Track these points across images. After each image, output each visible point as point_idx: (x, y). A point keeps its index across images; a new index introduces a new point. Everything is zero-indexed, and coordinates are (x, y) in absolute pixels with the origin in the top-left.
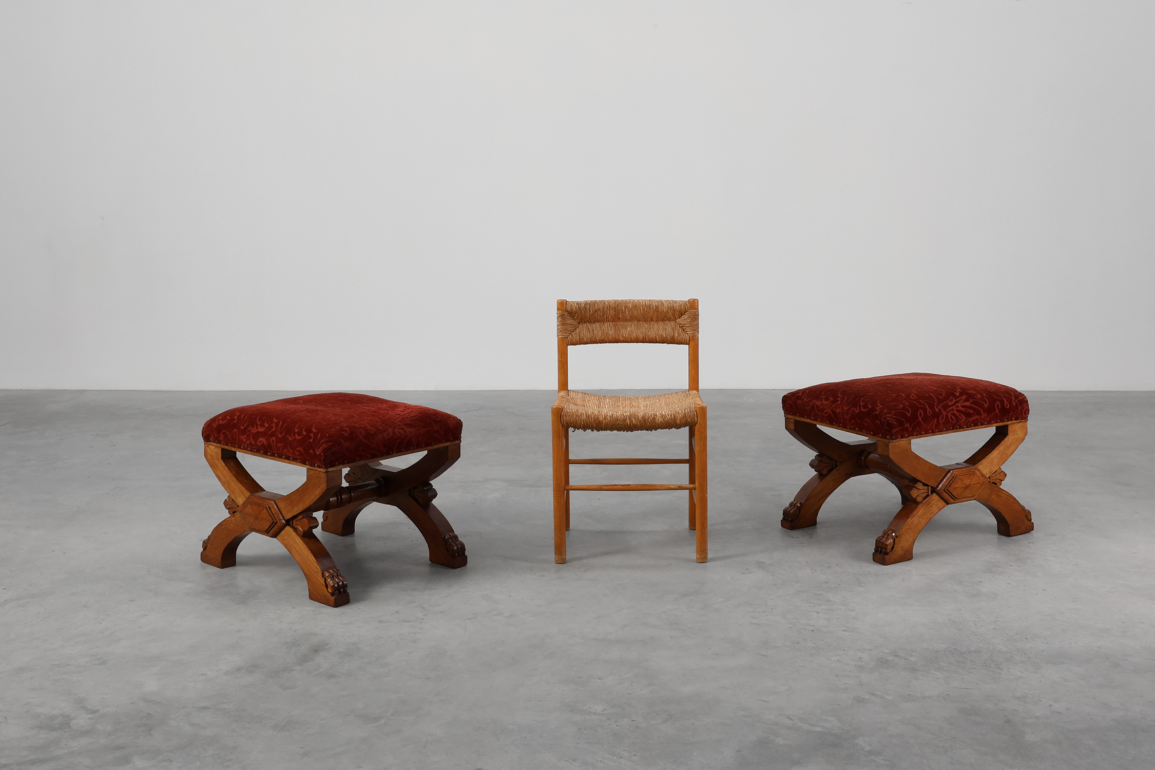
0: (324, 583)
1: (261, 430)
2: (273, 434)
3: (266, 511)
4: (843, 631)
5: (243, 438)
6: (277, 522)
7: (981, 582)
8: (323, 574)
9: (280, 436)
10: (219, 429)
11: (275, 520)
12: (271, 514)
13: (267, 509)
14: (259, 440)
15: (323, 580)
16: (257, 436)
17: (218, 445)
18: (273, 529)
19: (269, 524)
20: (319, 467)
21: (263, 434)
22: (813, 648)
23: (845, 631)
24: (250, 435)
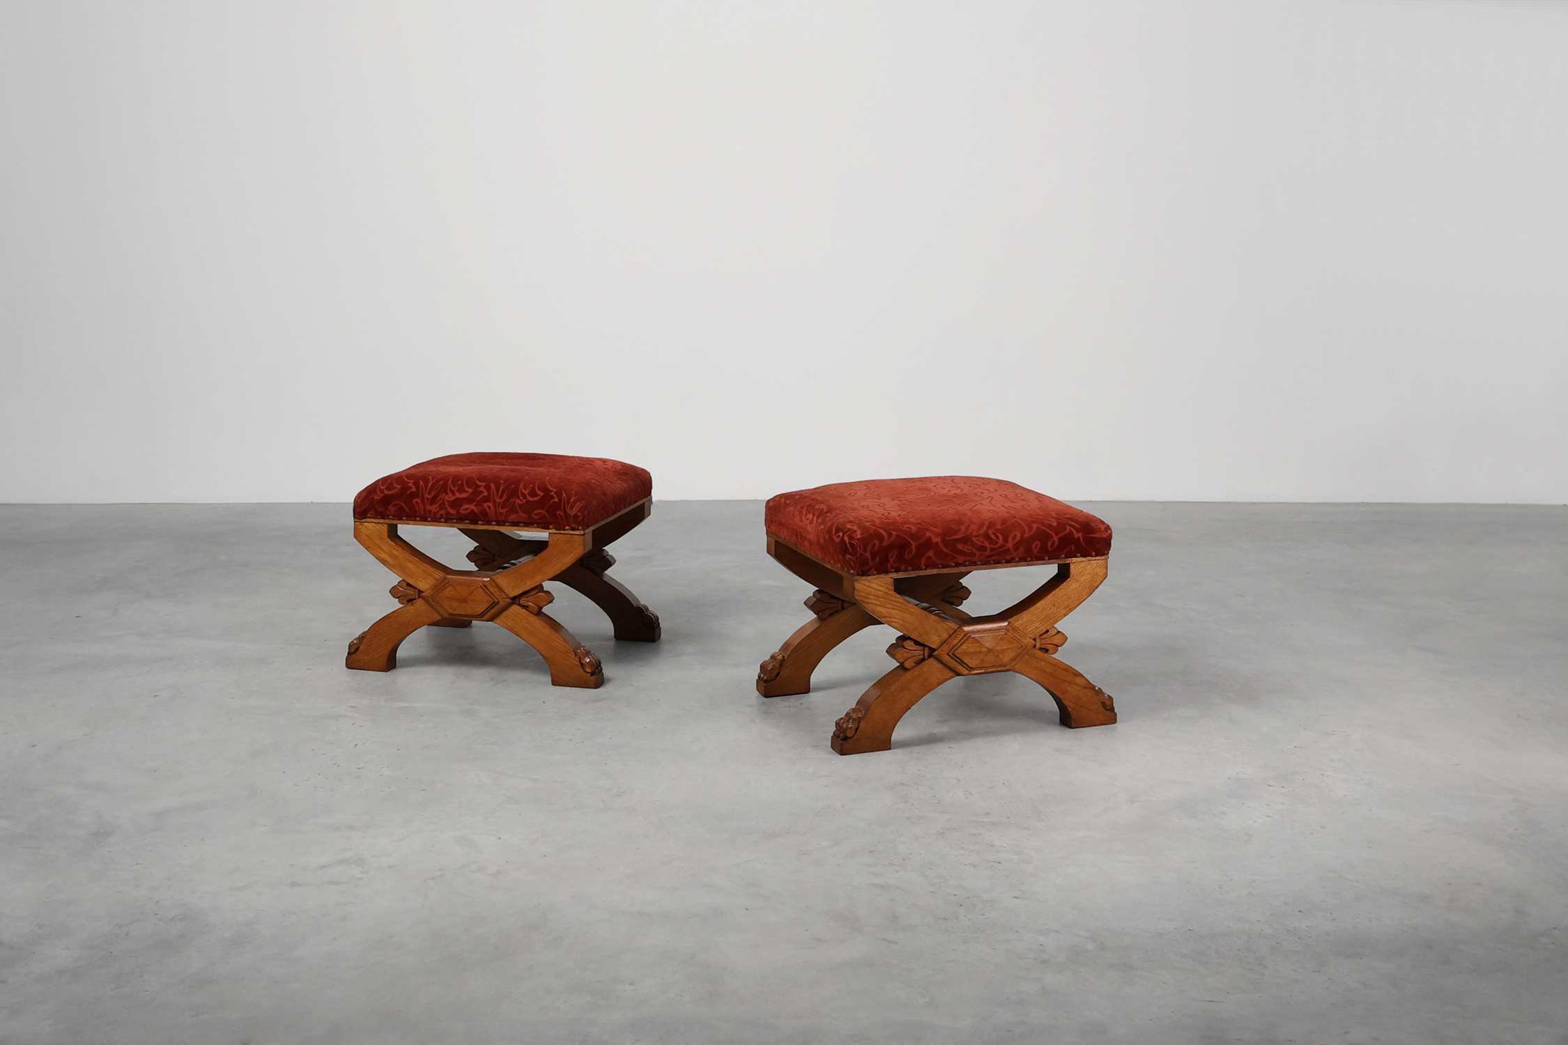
0: (578, 663)
1: (464, 495)
2: (486, 499)
3: (481, 590)
4: (1015, 897)
5: (433, 508)
6: (499, 602)
7: (1225, 814)
8: (575, 653)
9: (498, 500)
10: (386, 501)
11: (496, 600)
12: (490, 594)
13: (482, 588)
14: (464, 507)
15: (578, 660)
16: (456, 504)
17: (382, 521)
18: (492, 611)
19: (486, 606)
20: (573, 529)
21: (469, 500)
22: (969, 928)
23: (1018, 898)
24: (444, 504)
